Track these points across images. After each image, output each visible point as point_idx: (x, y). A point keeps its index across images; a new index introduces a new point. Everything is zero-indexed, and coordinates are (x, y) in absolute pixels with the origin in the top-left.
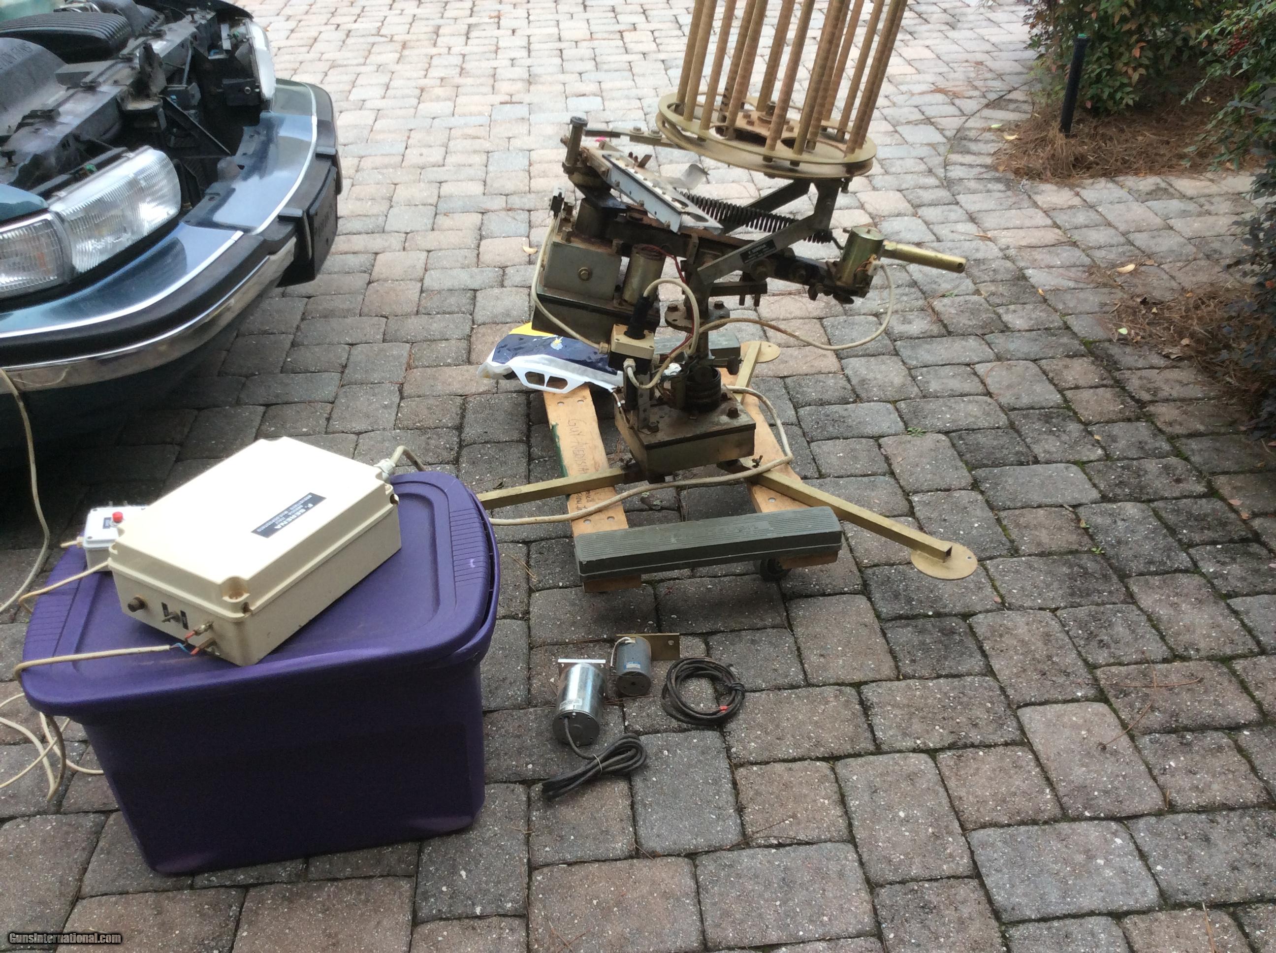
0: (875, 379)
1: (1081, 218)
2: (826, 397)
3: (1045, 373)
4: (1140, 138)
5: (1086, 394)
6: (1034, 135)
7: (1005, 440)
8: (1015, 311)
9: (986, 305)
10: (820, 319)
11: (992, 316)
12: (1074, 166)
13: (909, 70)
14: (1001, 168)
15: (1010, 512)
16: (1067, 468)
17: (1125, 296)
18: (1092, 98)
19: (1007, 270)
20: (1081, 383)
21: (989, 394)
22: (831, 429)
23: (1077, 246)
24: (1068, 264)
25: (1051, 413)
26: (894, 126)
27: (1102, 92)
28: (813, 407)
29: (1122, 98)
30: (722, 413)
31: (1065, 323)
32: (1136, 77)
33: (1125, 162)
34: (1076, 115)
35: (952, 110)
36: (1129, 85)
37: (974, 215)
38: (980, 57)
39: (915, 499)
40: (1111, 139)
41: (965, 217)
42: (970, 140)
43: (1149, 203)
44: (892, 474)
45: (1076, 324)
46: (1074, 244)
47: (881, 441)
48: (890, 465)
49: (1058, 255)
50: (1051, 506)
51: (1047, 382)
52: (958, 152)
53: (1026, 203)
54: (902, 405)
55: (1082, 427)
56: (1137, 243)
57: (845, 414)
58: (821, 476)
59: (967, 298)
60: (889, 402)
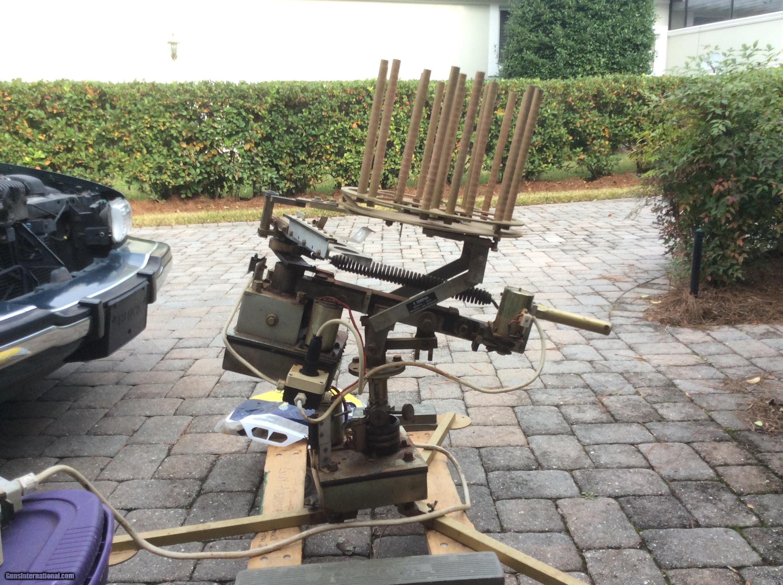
0: (555, 452)
1: (713, 348)
2: (513, 464)
3: (697, 452)
4: (750, 300)
5: (734, 470)
6: (671, 299)
7: (668, 505)
8: (668, 407)
9: (644, 402)
10: (513, 407)
11: (650, 410)
12: (704, 317)
13: (584, 268)
14: (650, 319)
15: (678, 571)
16: (726, 532)
17: (756, 399)
18: (711, 275)
19: (660, 380)
20: (729, 461)
21: (651, 467)
22: (515, 490)
23: (713, 366)
24: (707, 377)
25: (706, 484)
26: (573, 296)
27: (719, 270)
28: (502, 472)
29: (732, 274)
30: (399, 457)
31: (710, 417)
32: (741, 259)
33: (740, 315)
34: (701, 286)
35: (613, 288)
36: (737, 264)
37: (632, 346)
38: (631, 262)
39: (588, 555)
40: (729, 300)
41: (625, 346)
42: (627, 304)
43: (764, 340)
44: (567, 531)
45: (719, 417)
46: (710, 365)
47: (559, 502)
48: (565, 523)
49: (698, 371)
50: (716, 567)
51: (700, 460)
52: (618, 310)
53: (670, 339)
54: (577, 473)
55: (735, 497)
56: (759, 365)
57: (528, 478)
58: (503, 530)
59: (629, 397)
60: (566, 470)
